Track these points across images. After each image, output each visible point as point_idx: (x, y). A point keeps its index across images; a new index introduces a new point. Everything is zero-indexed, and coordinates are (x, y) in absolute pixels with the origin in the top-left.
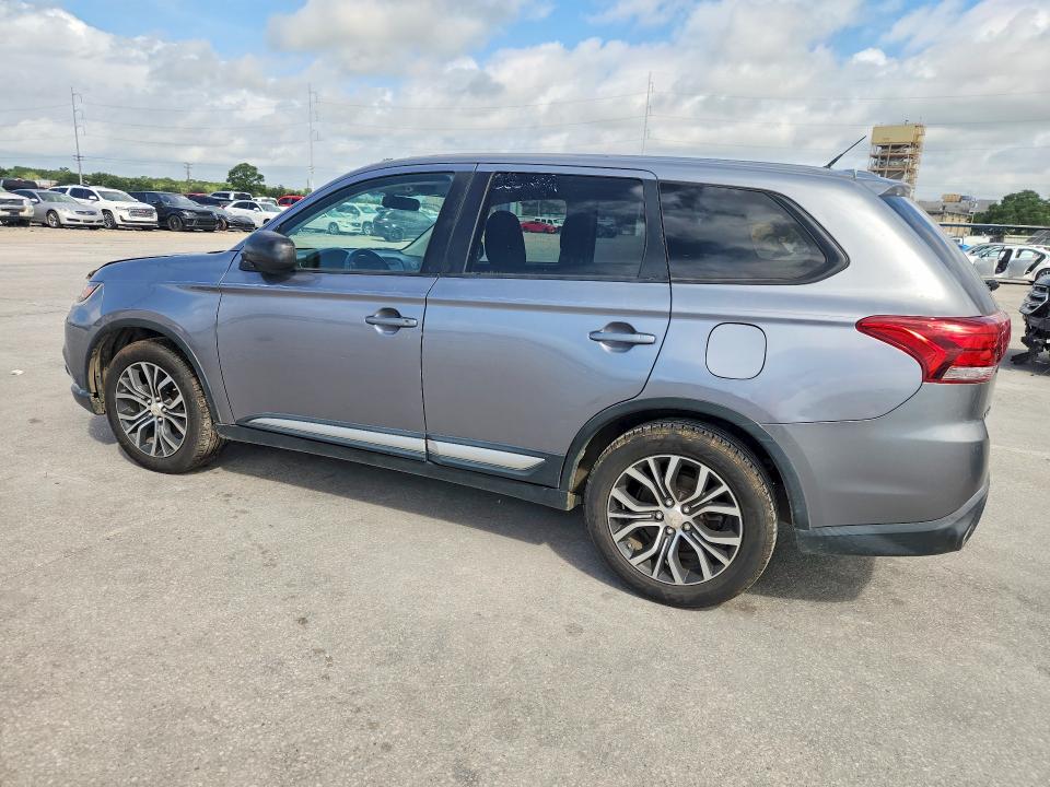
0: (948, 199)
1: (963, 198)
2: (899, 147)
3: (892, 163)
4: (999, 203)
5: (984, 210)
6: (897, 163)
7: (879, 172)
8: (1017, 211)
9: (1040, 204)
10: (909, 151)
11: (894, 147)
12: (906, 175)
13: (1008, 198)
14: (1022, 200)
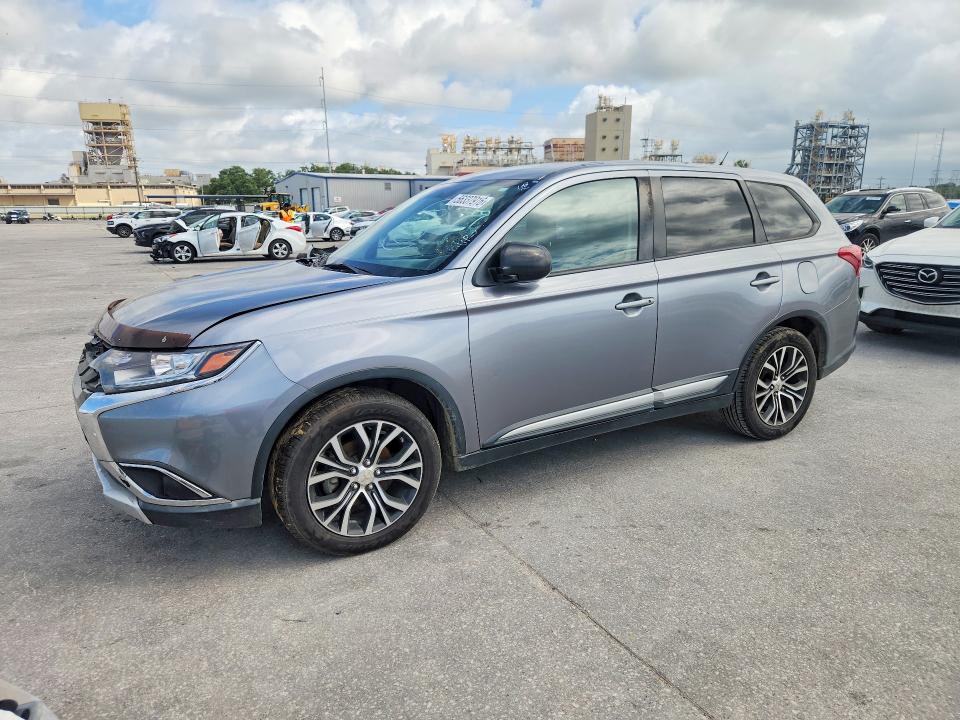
0: (170, 174)
1: (182, 173)
2: (110, 124)
3: (108, 139)
4: (218, 177)
5: (208, 183)
6: (113, 139)
7: (98, 147)
8: (233, 183)
9: (248, 177)
10: (120, 129)
11: (105, 124)
12: (124, 151)
13: (223, 173)
14: (233, 174)
